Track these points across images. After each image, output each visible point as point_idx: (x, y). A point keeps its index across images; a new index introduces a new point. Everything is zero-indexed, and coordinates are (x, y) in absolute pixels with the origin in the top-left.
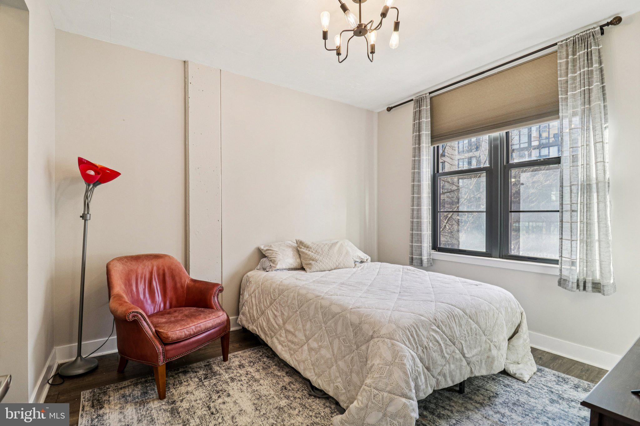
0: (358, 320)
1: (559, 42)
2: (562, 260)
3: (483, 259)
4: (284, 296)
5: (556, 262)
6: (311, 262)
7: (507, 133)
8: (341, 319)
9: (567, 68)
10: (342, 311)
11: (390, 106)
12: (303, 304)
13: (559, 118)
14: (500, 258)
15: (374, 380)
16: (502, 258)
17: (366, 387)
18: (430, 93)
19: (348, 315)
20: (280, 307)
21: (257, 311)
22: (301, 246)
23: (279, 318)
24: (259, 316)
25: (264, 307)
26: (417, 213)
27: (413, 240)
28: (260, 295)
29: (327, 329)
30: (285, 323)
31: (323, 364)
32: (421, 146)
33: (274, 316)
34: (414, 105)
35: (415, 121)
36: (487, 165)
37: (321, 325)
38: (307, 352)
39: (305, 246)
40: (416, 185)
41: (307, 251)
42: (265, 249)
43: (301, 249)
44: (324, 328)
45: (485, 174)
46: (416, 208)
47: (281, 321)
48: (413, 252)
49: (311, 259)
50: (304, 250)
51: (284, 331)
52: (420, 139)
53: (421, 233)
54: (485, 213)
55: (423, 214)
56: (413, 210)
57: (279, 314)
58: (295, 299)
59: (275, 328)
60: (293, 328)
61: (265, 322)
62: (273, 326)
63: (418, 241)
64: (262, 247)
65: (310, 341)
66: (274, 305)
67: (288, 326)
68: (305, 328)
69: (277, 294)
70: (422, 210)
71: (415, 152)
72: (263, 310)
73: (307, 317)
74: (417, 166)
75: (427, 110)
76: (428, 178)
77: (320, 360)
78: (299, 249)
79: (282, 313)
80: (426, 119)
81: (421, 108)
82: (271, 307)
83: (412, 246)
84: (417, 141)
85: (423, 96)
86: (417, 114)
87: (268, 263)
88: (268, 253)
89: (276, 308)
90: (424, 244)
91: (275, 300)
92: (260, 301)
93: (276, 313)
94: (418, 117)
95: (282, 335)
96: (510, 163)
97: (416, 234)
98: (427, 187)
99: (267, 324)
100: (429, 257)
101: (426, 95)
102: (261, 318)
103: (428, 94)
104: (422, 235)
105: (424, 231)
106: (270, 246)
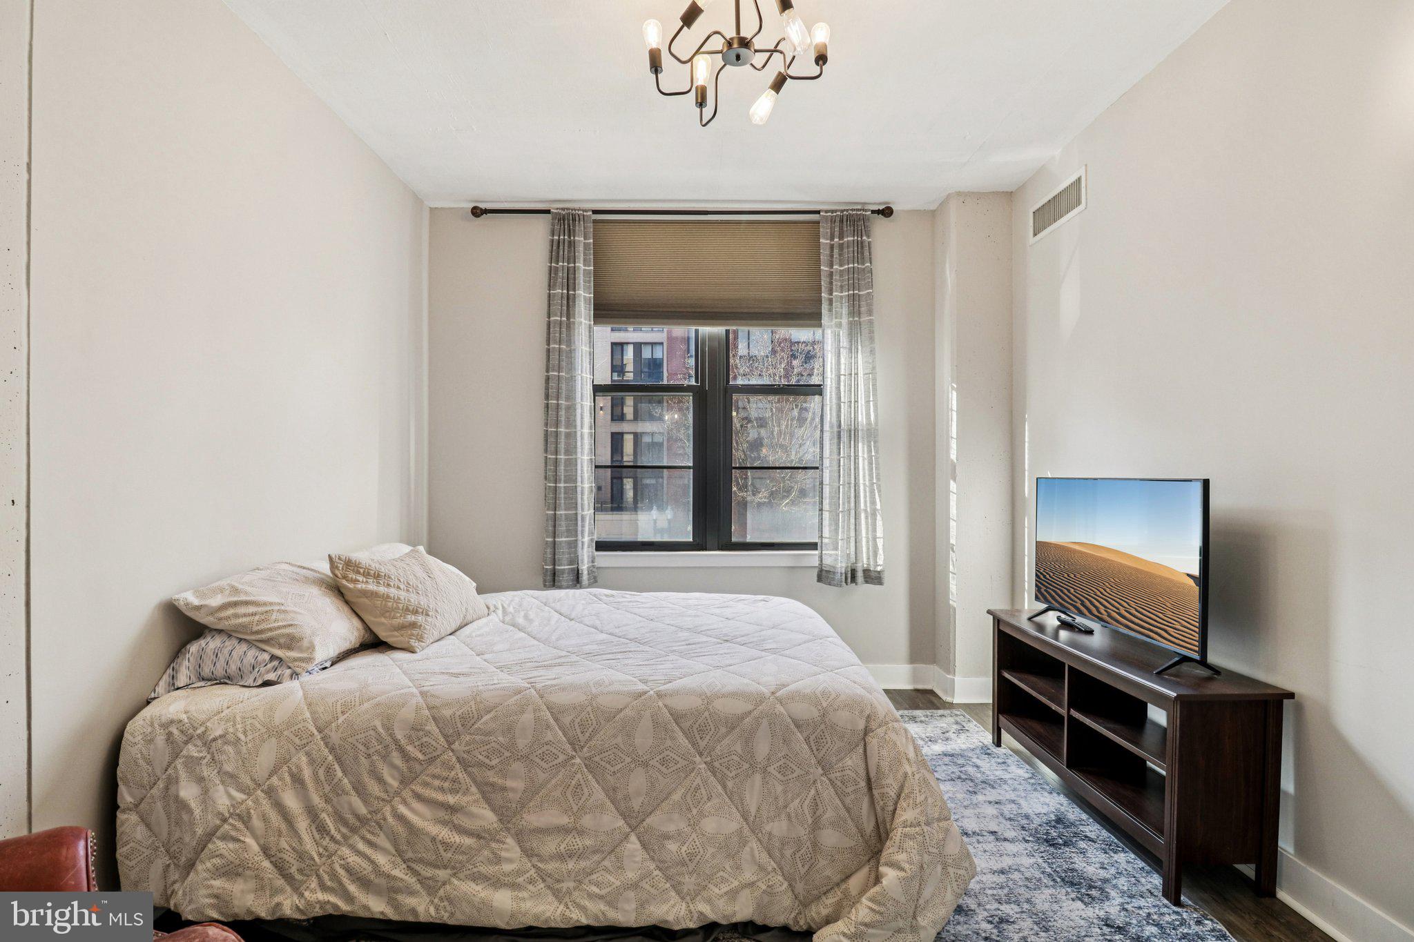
0: (813, 709)
1: (822, 211)
2: (822, 542)
3: (684, 555)
4: (488, 734)
5: (813, 546)
6: (411, 618)
7: (727, 332)
8: (765, 722)
9: (832, 256)
10: (757, 705)
11: (483, 206)
12: (595, 732)
13: (820, 326)
14: (719, 549)
15: (920, 809)
16: (724, 550)
17: (908, 829)
18: (595, 212)
19: (780, 709)
20: (470, 774)
21: (322, 829)
22: (352, 575)
23: (474, 809)
24: (332, 846)
25: (365, 802)
26: (565, 470)
27: (555, 530)
28: (329, 771)
29: (716, 764)
30: (515, 814)
31: (713, 856)
32: (571, 320)
33: (442, 814)
34: (553, 225)
35: (557, 262)
36: (693, 382)
37: (688, 763)
38: (640, 854)
39: (367, 574)
40: (564, 407)
41: (382, 589)
42: (216, 601)
43: (359, 586)
44: (704, 765)
45: (691, 397)
46: (562, 457)
47: (486, 817)
48: (556, 557)
49: (407, 609)
50: (372, 587)
51: (510, 841)
52: (571, 306)
53: (576, 514)
54: (692, 470)
55: (582, 471)
56: (556, 461)
57: (470, 799)
58: (548, 727)
59: (459, 849)
60: (566, 812)
61: (384, 851)
62: (440, 847)
63: (568, 531)
64: (188, 598)
65: (648, 821)
66: (434, 776)
67: (533, 819)
68: (619, 796)
69: (436, 740)
70: (579, 461)
71: (558, 332)
72: (357, 817)
73: (628, 760)
74: (564, 364)
75: (586, 246)
76: (589, 393)
77: (702, 852)
78: (351, 586)
79: (486, 788)
80: (585, 265)
81: (572, 238)
82: (413, 791)
83: (554, 542)
84: (565, 308)
85: (577, 212)
86: (561, 247)
87: (252, 653)
88: (236, 616)
89: (446, 785)
90: (583, 537)
91: (432, 760)
92: (338, 790)
93: (451, 799)
94: (566, 256)
95: (503, 854)
96: (731, 383)
97: (563, 516)
98: (588, 412)
99: (400, 853)
100: (591, 564)
101: (585, 213)
102: (353, 848)
103: (591, 213)
104: (579, 518)
105: (583, 510)
106: (235, 590)
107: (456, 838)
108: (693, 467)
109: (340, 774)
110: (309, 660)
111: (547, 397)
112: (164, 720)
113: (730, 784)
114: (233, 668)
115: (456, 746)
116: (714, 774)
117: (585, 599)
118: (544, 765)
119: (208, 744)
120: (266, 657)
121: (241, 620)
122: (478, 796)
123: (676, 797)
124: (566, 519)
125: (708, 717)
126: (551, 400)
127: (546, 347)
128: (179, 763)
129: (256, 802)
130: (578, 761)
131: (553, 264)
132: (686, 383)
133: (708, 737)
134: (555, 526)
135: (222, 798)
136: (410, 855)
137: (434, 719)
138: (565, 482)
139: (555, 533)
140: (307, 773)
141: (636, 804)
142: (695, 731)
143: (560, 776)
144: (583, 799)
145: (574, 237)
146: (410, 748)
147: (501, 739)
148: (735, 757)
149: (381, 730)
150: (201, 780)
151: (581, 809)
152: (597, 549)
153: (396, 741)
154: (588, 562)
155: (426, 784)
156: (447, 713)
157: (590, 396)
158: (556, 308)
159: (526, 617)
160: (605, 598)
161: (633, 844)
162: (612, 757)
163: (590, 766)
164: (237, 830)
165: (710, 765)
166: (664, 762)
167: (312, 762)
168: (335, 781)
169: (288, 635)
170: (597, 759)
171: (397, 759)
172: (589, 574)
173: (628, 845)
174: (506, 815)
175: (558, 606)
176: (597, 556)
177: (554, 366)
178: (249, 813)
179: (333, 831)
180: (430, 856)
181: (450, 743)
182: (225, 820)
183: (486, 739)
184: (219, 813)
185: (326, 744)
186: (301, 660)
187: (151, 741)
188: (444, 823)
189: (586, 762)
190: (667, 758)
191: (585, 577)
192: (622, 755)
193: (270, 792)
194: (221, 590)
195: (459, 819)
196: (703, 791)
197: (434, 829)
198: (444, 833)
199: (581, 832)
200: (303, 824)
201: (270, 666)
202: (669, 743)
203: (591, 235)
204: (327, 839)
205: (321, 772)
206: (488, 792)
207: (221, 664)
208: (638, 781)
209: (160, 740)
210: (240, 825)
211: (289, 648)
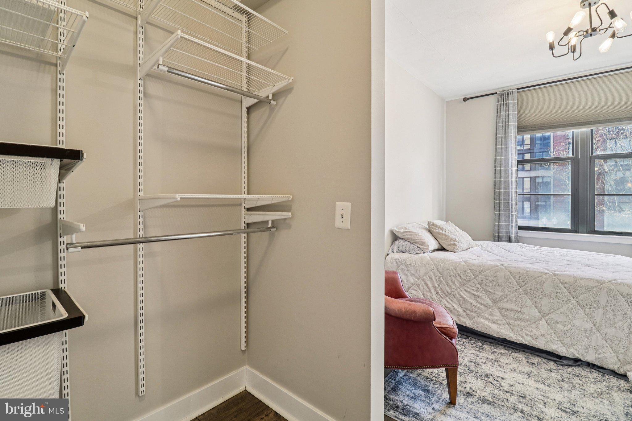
6: (453, 242)
7: (592, 131)
8: (605, 291)
10: (601, 284)
11: (468, 97)
12: (528, 282)
14: (586, 233)
16: (588, 233)
18: (518, 89)
19: (613, 287)
20: (482, 287)
21: (438, 293)
22: (434, 227)
23: (484, 297)
24: (441, 299)
25: (450, 289)
26: (504, 196)
27: (499, 220)
28: (439, 278)
29: (581, 302)
30: (498, 302)
31: (578, 334)
32: (507, 135)
33: (473, 297)
34: (498, 98)
35: (500, 113)
36: (571, 155)
37: (567, 299)
38: (546, 326)
39: (439, 227)
40: (503, 170)
41: (444, 232)
42: (402, 231)
43: (437, 231)
44: (575, 302)
45: (570, 162)
46: (502, 190)
47: (489, 302)
48: (500, 230)
49: (452, 240)
50: (440, 231)
51: (496, 310)
52: (506, 129)
53: (509, 214)
54: (570, 196)
55: (512, 196)
56: (500, 193)
57: (483, 294)
58: (509, 278)
59: (479, 308)
60: (517, 306)
61: (455, 303)
62: (473, 306)
63: (505, 220)
64: (395, 229)
65: (550, 315)
66: (470, 286)
67: (504, 305)
68: (538, 305)
69: (471, 275)
70: (510, 192)
71: (501, 141)
72: (448, 292)
73: (541, 294)
74: (503, 153)
75: (514, 104)
76: (515, 164)
77: (573, 331)
78: (435, 231)
79: (488, 292)
80: (513, 112)
81: (507, 102)
82: (464, 288)
83: (499, 225)
84: (504, 131)
85: (509, 91)
86: (502, 107)
87: (412, 245)
88: (407, 235)
89: (474, 289)
90: (512, 223)
91: (470, 281)
92: (442, 284)
93: (476, 293)
94: (504, 110)
95: (494, 314)
96: (594, 154)
97: (503, 215)
98: (515, 172)
99: (460, 305)
100: (516, 235)
101: (513, 91)
102: (446, 300)
103: (516, 90)
104: (511, 216)
105: (512, 212)
106: (406, 228)
107: (478, 305)
108: (571, 195)
109: (442, 279)
110: (428, 249)
111: (495, 167)
112: (395, 258)
113: (587, 310)
114: (407, 249)
115: (477, 278)
116: (580, 306)
117: (516, 246)
118: (508, 289)
119: (406, 266)
120: (416, 247)
121: (408, 236)
122: (485, 294)
123: (562, 310)
124: (504, 216)
125: (577, 285)
126: (497, 168)
127: (495, 147)
128: (399, 269)
129: (421, 282)
130: (521, 290)
131: (498, 114)
132: (567, 156)
133: (577, 292)
134: (499, 218)
135: (412, 280)
136: (463, 306)
137: (470, 269)
138: (504, 201)
139: (499, 221)
140: (433, 277)
141: (545, 309)
142: (571, 289)
143: (515, 293)
144: (523, 303)
145: (508, 101)
146: (462, 276)
147: (493, 279)
148: (590, 301)
149: (453, 269)
150: (405, 274)
151: (523, 306)
152: (519, 229)
153: (458, 274)
154: (515, 234)
155: (468, 287)
156: (474, 268)
157: (516, 165)
158: (499, 131)
159: (491, 249)
160: (524, 247)
161: (543, 322)
162: (535, 292)
163: (526, 292)
164: (417, 288)
165: (578, 302)
166: (556, 297)
167: (434, 274)
168: (441, 281)
169: (422, 241)
170: (529, 291)
171: (458, 278)
172: (515, 239)
173: (541, 322)
174: (495, 302)
175: (504, 247)
176: (519, 232)
177: (499, 154)
178: (419, 284)
179: (441, 295)
180: (470, 308)
181: (475, 277)
182: (413, 285)
183: (487, 278)
184: (411, 283)
185: (438, 271)
186: (426, 249)
187: (392, 263)
188: (475, 300)
189: (525, 291)
190: (558, 296)
191: (513, 239)
192: (539, 292)
193: (424, 280)
194: (403, 228)
195: (478, 299)
196: (574, 310)
197: (471, 301)
198: (474, 303)
199: (523, 313)
200: (433, 290)
201: (417, 249)
202: (559, 291)
203: (516, 99)
204: (439, 296)
205: (437, 278)
206: (488, 293)
207: (404, 247)
208: (545, 302)
209: (394, 263)
210: (417, 287)
211: (422, 245)
